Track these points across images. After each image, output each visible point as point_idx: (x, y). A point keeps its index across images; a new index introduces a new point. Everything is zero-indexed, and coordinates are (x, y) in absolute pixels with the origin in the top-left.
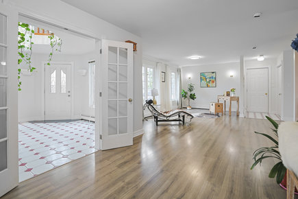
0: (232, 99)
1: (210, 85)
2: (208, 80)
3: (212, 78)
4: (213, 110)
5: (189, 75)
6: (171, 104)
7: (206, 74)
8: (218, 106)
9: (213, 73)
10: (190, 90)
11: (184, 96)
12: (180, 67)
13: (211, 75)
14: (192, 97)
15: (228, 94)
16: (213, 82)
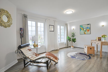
0: (103, 44)
1: (86, 33)
2: (85, 30)
3: (88, 28)
4: (86, 51)
5: (73, 27)
6: (58, 45)
8: (90, 48)
9: (88, 24)
10: (73, 36)
11: (69, 39)
12: (67, 23)
13: (87, 26)
14: (74, 41)
15: (100, 39)
16: (88, 31)
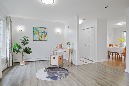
1: (43, 38)
2: (40, 34)
3: (44, 32)
4: (54, 63)
5: (20, 28)
7: (39, 29)
9: (45, 28)
13: (43, 30)
14: (28, 51)
16: (45, 36)
